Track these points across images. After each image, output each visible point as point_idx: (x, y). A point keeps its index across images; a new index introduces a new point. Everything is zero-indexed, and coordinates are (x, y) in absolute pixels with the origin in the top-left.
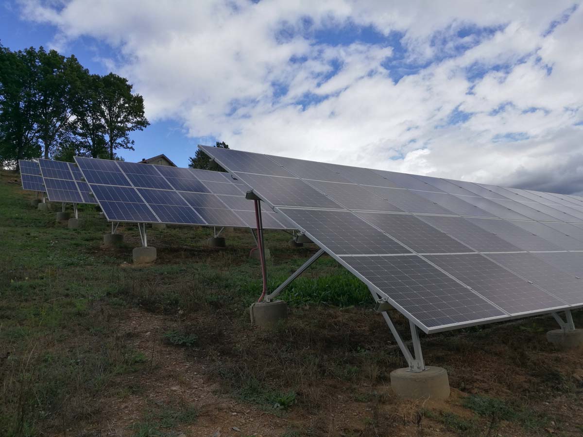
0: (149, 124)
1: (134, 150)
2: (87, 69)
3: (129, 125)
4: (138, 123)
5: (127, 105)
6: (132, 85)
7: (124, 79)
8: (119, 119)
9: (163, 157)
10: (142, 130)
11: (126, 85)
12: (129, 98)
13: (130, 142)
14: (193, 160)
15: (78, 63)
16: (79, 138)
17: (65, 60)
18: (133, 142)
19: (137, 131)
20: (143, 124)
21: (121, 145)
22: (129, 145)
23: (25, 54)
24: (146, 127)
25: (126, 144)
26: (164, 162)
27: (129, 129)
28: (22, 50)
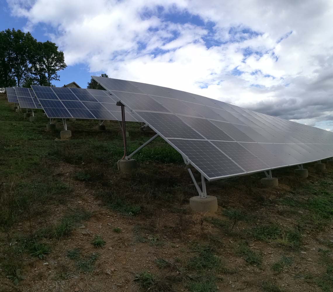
0: (67, 66)
1: (60, 80)
2: (36, 39)
3: (57, 68)
4: (62, 66)
5: (56, 57)
6: (58, 46)
7: (54, 43)
8: (52, 65)
9: (74, 84)
10: (64, 70)
11: (55, 47)
12: (56, 53)
13: (58, 76)
14: (90, 84)
15: (31, 36)
16: (33, 75)
17: (25, 35)
18: (59, 76)
19: (61, 70)
20: (64, 66)
21: (54, 79)
22: (58, 78)
23: (6, 33)
24: (65, 68)
25: (56, 78)
26: (74, 86)
27: (57, 70)
28: (4, 31)
